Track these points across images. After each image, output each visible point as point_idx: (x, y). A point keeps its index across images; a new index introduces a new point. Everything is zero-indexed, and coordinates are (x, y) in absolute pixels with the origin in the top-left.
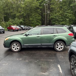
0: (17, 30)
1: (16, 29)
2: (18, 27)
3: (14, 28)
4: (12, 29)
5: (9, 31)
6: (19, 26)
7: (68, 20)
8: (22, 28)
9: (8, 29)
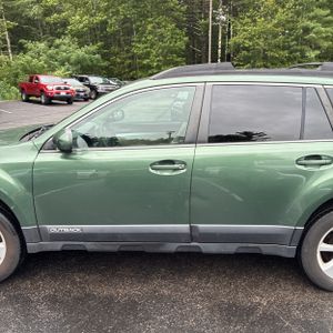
0: (69, 100)
1: (63, 94)
2: (75, 85)
3: (50, 88)
4: (42, 91)
5: (27, 101)
6: (81, 80)
7: (313, 56)
8: (93, 88)
9: (22, 90)
